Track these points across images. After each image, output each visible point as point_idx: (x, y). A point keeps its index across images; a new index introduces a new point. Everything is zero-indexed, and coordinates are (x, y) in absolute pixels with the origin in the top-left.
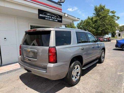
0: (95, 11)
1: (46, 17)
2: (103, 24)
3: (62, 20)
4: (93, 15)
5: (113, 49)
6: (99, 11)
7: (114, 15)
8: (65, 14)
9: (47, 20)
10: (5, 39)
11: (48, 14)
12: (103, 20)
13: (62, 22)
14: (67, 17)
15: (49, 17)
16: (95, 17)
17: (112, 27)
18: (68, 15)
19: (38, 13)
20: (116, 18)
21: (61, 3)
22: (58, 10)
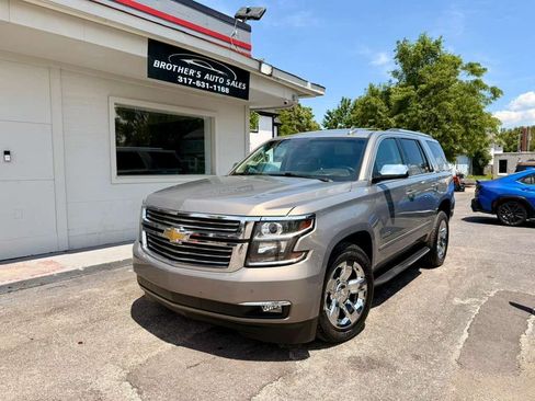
0: (398, 60)
1: (180, 74)
2: (433, 118)
3: (247, 87)
4: (390, 76)
5: (464, 219)
6: (417, 63)
7: (476, 82)
8: (261, 63)
9: (183, 83)
10: (7, 153)
11: (188, 61)
12: (433, 100)
13: (247, 99)
14: (270, 75)
15: (192, 72)
16: (402, 87)
17: (471, 131)
18: (273, 68)
19: (146, 56)
20: (487, 94)
22: (233, 47)
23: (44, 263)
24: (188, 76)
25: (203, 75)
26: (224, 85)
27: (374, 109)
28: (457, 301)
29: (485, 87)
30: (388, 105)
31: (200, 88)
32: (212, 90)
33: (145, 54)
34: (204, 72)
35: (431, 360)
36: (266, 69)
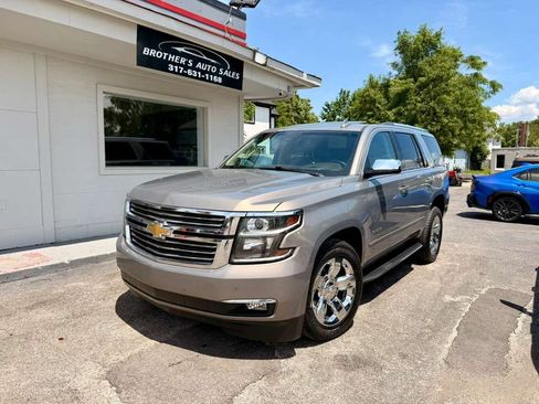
0: (398, 51)
1: (171, 62)
2: (432, 112)
3: (241, 76)
4: (389, 68)
5: (459, 215)
6: (416, 55)
7: (476, 75)
8: (255, 52)
9: (174, 72)
11: (179, 49)
12: (432, 94)
13: (241, 89)
14: (265, 65)
15: (183, 61)
16: (401, 79)
17: (470, 125)
18: (268, 57)
19: (135, 43)
20: (487, 88)
21: (243, 10)
22: (227, 35)
23: (27, 255)
24: (179, 65)
25: (195, 63)
26: (217, 74)
27: (373, 102)
28: (448, 298)
29: (484, 81)
30: (387, 97)
31: (192, 77)
32: (204, 79)
33: (134, 41)
34: (196, 61)
35: (419, 359)
36: (260, 59)
